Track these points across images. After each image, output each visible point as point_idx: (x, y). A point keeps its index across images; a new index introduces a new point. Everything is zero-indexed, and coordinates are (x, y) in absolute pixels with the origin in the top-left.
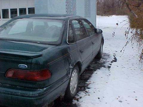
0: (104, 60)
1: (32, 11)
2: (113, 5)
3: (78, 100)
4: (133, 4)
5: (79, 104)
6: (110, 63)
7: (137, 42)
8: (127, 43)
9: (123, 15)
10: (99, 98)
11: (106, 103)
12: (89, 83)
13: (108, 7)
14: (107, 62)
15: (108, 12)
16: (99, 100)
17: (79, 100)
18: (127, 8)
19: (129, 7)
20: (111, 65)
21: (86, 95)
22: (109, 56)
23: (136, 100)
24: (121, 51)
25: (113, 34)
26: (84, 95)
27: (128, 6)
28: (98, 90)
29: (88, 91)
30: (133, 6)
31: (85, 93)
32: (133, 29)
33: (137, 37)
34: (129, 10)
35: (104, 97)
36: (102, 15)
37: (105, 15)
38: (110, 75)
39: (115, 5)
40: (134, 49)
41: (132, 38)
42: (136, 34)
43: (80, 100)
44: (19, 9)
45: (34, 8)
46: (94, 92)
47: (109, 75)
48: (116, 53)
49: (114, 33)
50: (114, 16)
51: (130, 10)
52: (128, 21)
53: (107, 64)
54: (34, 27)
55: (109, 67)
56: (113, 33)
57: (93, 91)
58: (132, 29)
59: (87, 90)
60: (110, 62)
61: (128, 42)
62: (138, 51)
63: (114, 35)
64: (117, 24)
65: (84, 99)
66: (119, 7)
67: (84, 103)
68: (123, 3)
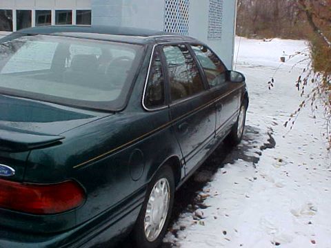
0: (246, 143)
1: (84, 17)
2: (276, 13)
3: (175, 233)
4: (323, 16)
5: (177, 245)
6: (259, 151)
7: (326, 104)
8: (301, 106)
9: (299, 39)
10: (225, 233)
11: (241, 245)
12: (205, 195)
13: (265, 18)
14: (251, 148)
15: (264, 29)
16: (225, 236)
17: (177, 233)
18: (308, 24)
19: (314, 21)
20: (260, 154)
21: (196, 222)
22: (258, 133)
23: (313, 242)
24: (286, 125)
25: (269, 83)
26: (190, 223)
27: (310, 18)
28: (225, 212)
29: (201, 214)
30: (321, 20)
31: (194, 219)
32: (319, 74)
33: (326, 93)
34: (313, 29)
35: (236, 231)
36: (249, 37)
37: (255, 37)
38: (255, 179)
39: (280, 15)
40: (316, 120)
41: (315, 95)
42: (324, 86)
43: (181, 234)
44: (56, 11)
45: (90, 11)
46: (215, 218)
47: (253, 179)
48: (273, 127)
49: (273, 80)
50: (276, 41)
51: (316, 29)
52: (308, 53)
53: (251, 153)
54: (71, 57)
55: (255, 160)
56: (271, 80)
57: (213, 214)
58: (317, 73)
59: (199, 211)
60: (259, 147)
61: (303, 102)
62: (325, 126)
63: (272, 85)
64: (283, 59)
65: (189, 232)
66: (291, 21)
67: (190, 241)
68: (298, 10)
